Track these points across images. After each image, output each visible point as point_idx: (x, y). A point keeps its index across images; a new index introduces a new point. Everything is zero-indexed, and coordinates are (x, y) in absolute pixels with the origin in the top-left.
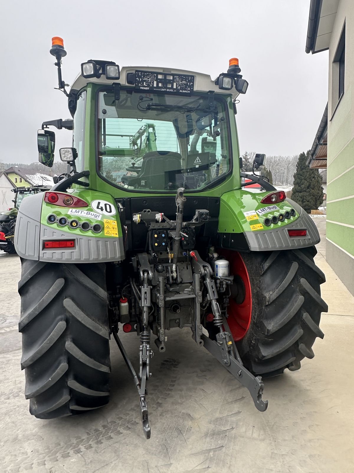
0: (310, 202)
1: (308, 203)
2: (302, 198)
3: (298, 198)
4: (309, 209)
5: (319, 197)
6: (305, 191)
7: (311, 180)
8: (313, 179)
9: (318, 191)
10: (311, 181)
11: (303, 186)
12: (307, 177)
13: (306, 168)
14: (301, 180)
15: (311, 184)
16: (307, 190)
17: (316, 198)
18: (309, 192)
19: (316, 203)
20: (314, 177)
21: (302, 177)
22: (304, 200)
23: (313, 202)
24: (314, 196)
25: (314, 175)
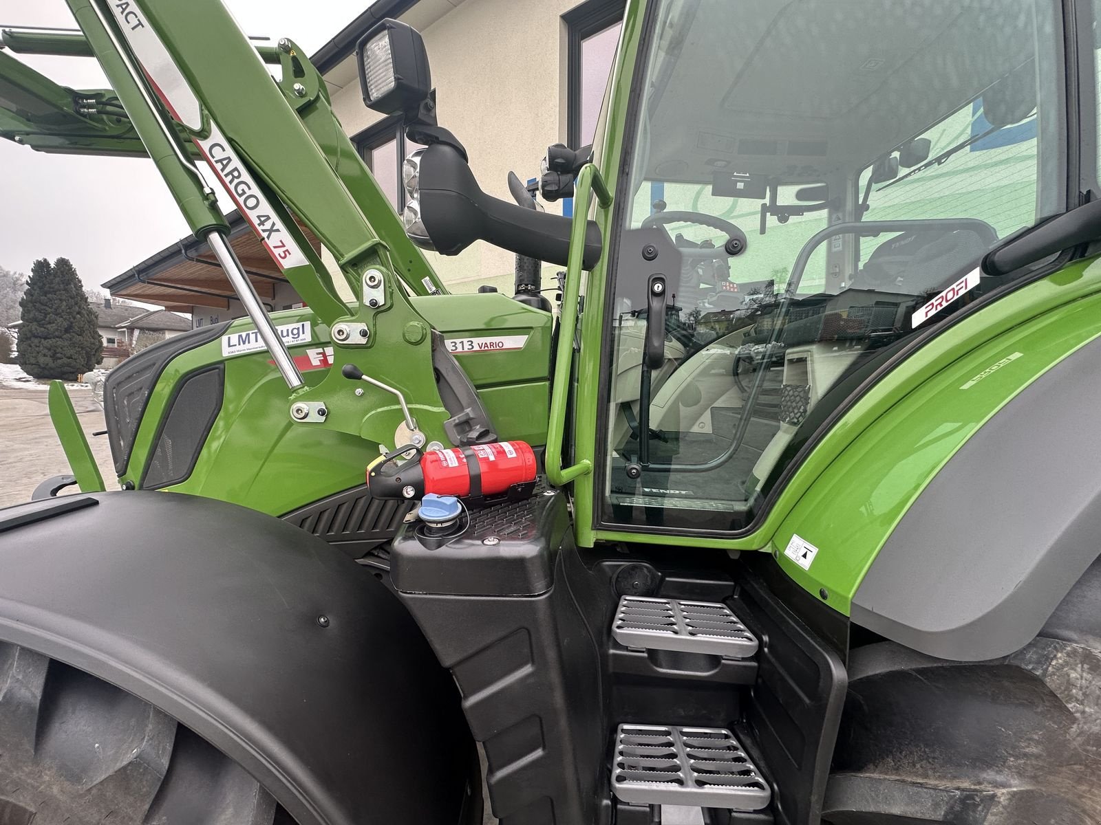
0: (75, 359)
1: (69, 360)
2: (52, 351)
3: (42, 348)
4: (73, 373)
5: (96, 352)
6: (60, 337)
7: (74, 318)
8: (79, 316)
9: (92, 340)
10: (72, 319)
11: (52, 327)
12: (63, 311)
13: (55, 292)
14: (46, 315)
15: (74, 325)
16: (65, 336)
17: (87, 353)
18: (71, 340)
19: (87, 362)
20: (79, 313)
21: (50, 310)
22: (59, 355)
23: (82, 360)
24: (82, 348)
25: (80, 308)
